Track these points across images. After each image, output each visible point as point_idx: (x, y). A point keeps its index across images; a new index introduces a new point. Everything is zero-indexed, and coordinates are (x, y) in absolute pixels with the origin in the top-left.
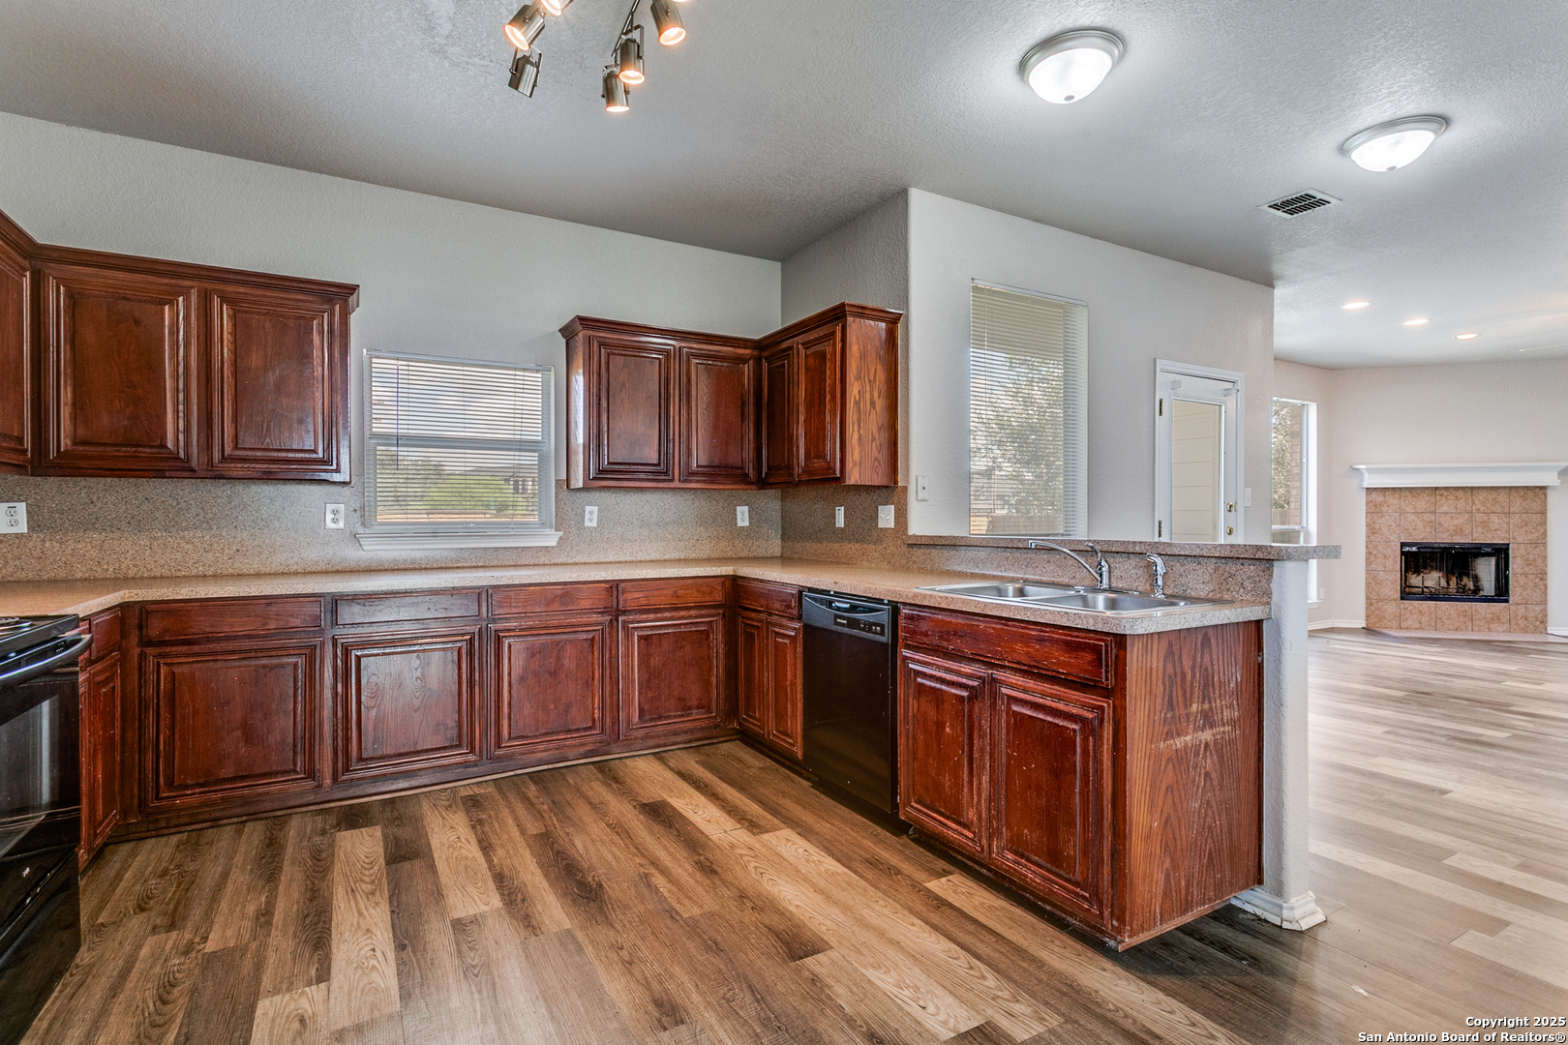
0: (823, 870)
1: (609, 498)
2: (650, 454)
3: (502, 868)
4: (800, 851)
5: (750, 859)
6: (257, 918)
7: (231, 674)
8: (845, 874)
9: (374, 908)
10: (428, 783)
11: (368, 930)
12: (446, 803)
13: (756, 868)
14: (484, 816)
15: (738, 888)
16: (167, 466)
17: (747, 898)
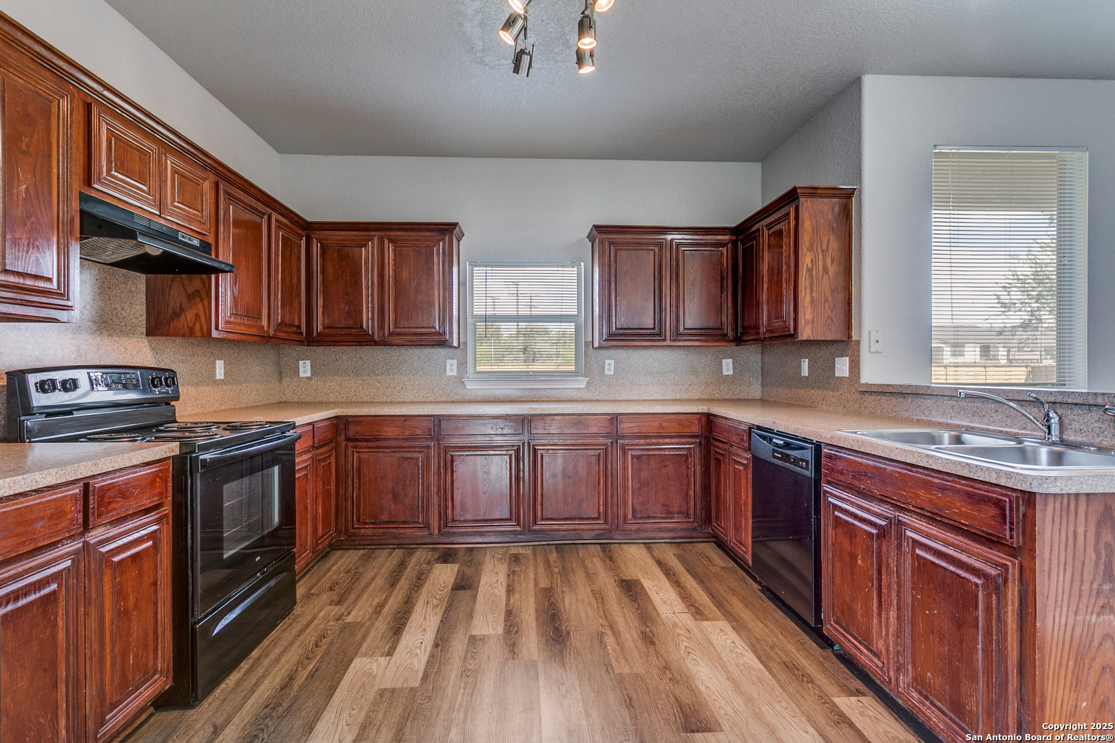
0: (742, 662)
1: (622, 354)
2: (648, 321)
3: (513, 607)
4: (729, 642)
5: (685, 639)
6: (376, 608)
7: (387, 460)
8: (760, 670)
9: (433, 616)
10: (493, 541)
11: (424, 630)
12: (500, 556)
13: (686, 647)
14: (518, 569)
15: (665, 660)
16: (362, 339)
17: (669, 669)
